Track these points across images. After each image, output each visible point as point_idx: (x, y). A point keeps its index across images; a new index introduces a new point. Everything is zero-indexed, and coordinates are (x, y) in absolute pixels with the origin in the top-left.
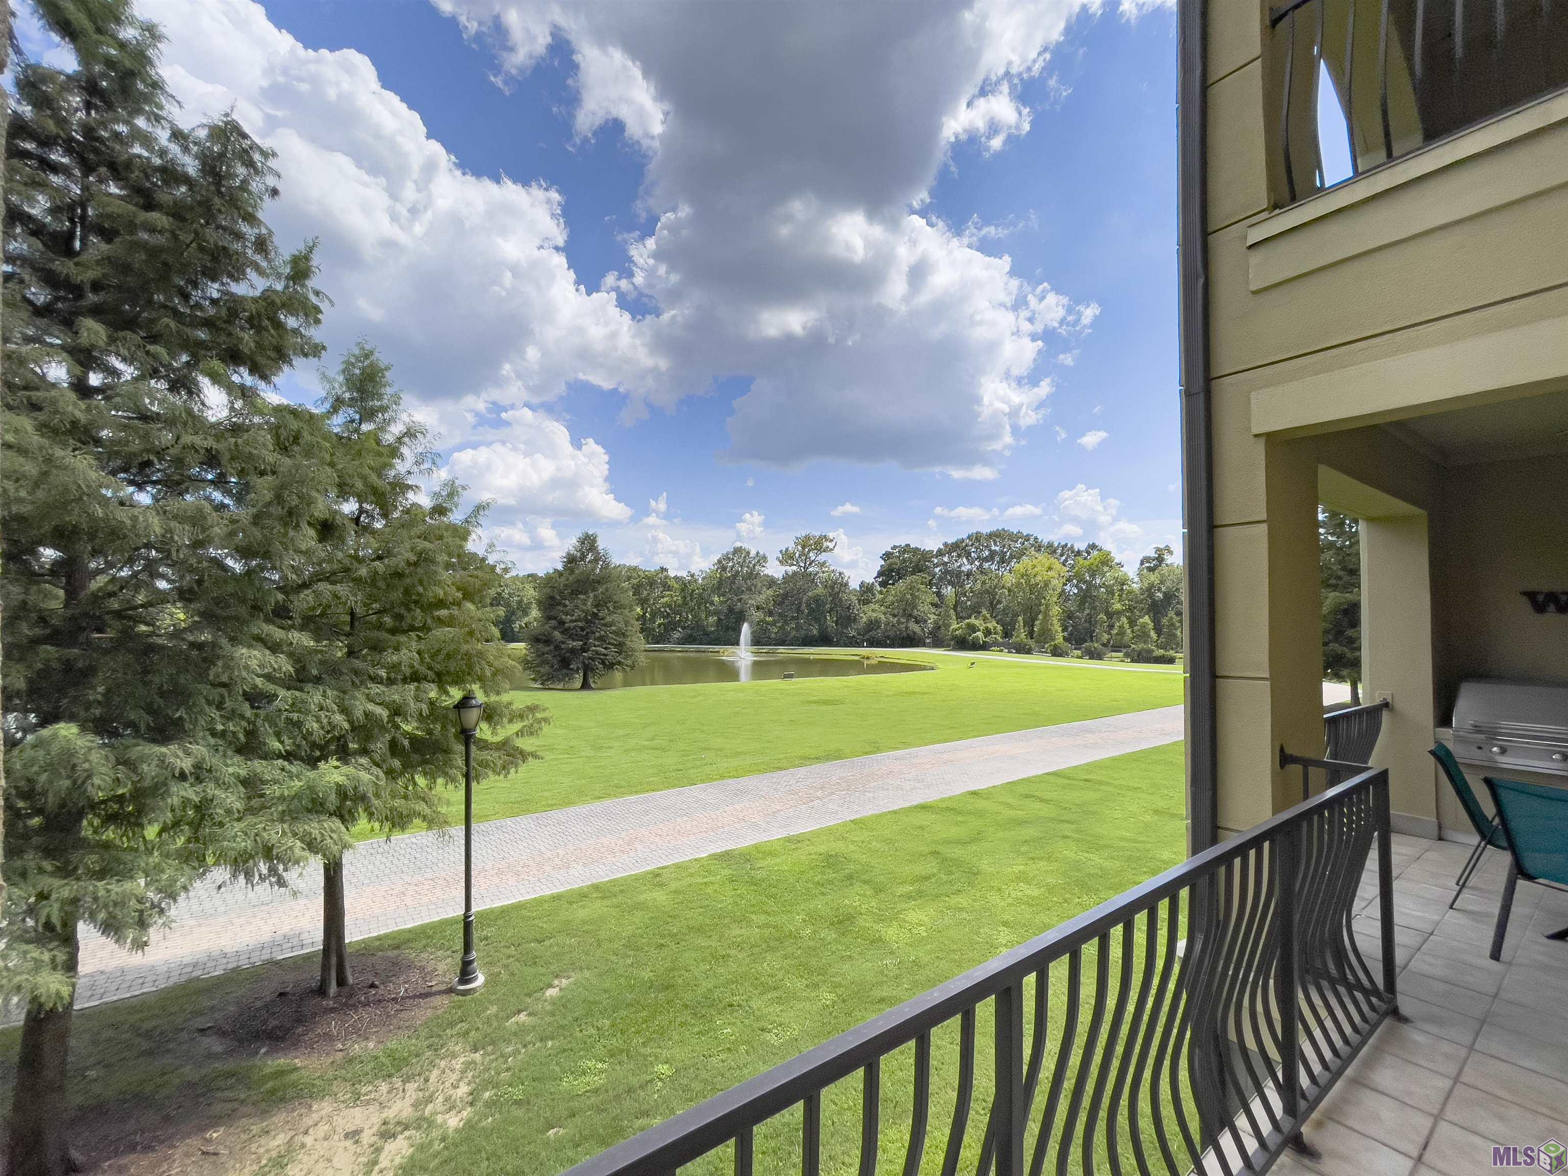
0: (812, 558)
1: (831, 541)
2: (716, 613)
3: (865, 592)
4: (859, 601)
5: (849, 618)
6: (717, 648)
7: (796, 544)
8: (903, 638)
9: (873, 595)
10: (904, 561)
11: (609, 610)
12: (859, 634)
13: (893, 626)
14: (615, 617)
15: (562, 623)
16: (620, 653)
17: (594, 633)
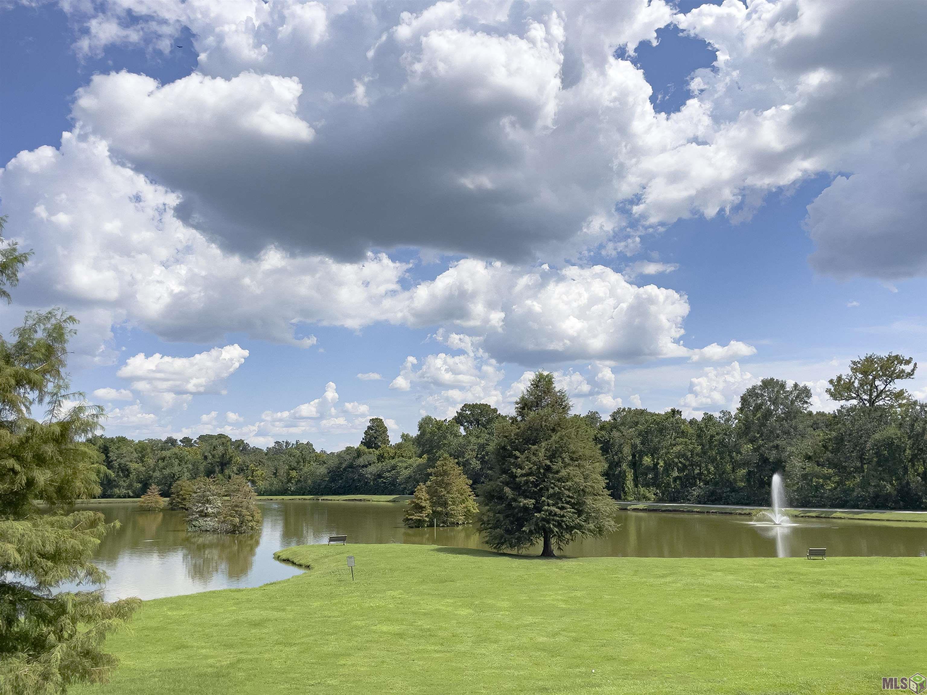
0: (881, 388)
1: (908, 362)
2: (746, 464)
6: (747, 509)
7: (853, 370)
11: (564, 462)
14: (571, 470)
15: (513, 477)
16: (579, 515)
17: (547, 490)
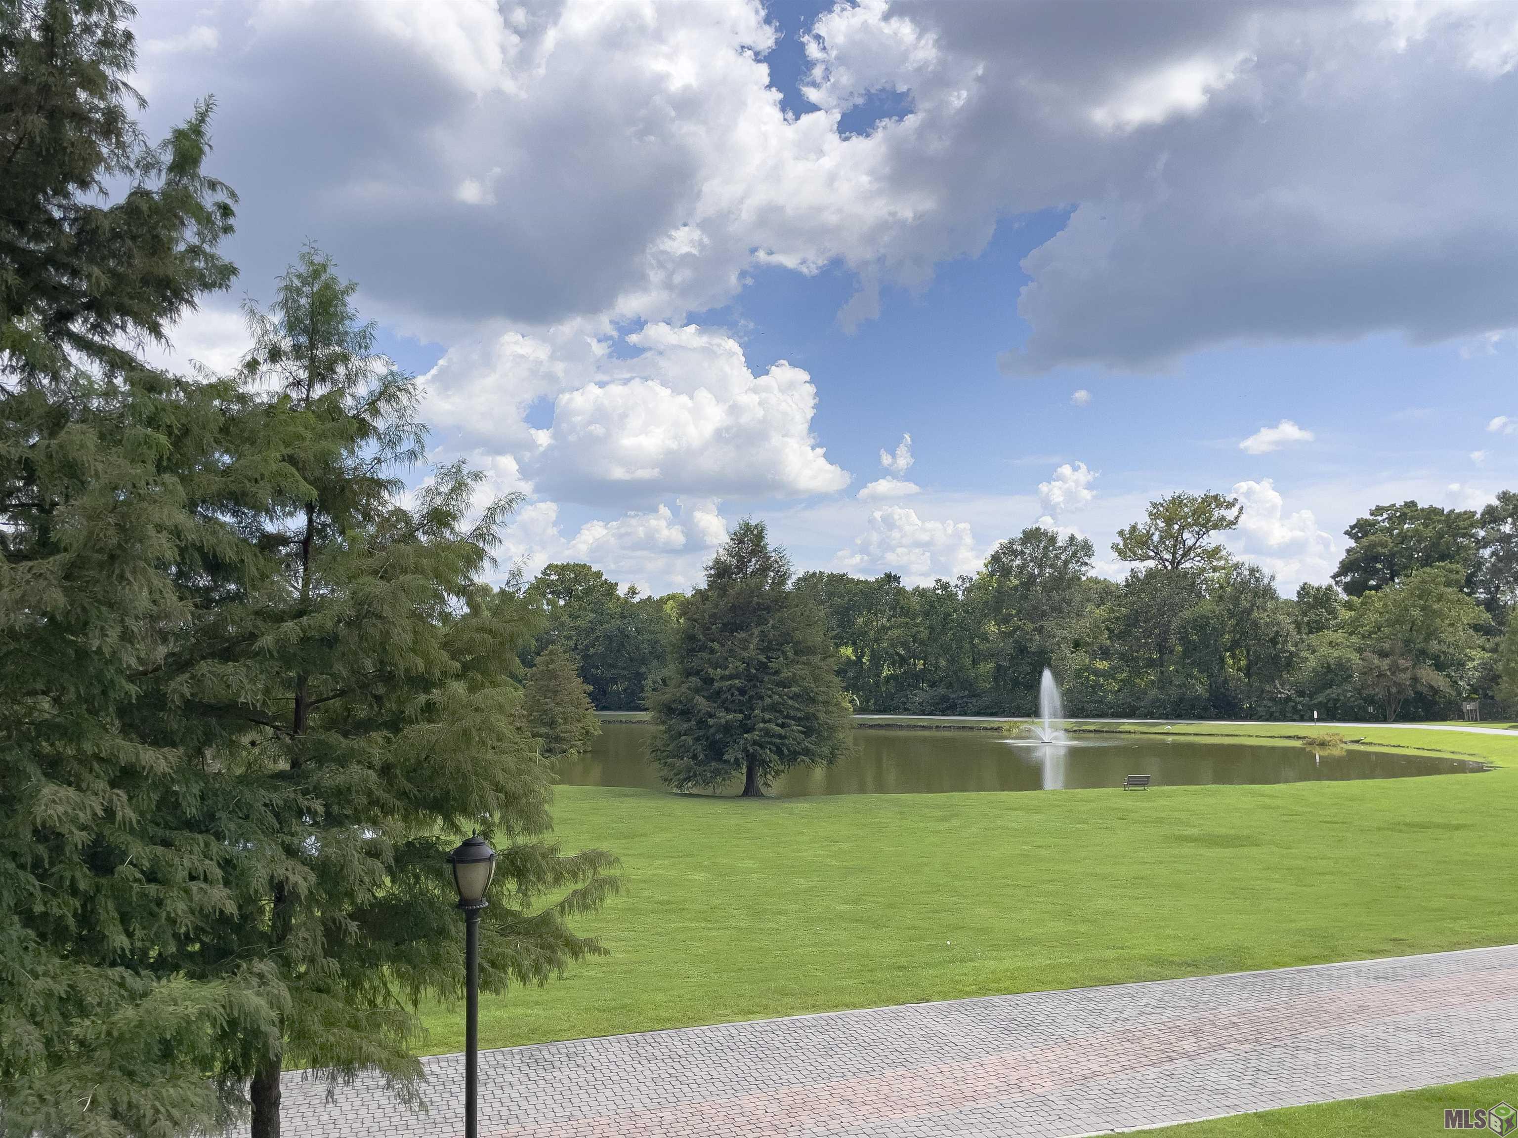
0: (1190, 543)
1: (1230, 505)
2: (992, 655)
3: (1311, 607)
4: (1298, 626)
5: (1275, 659)
6: (995, 721)
7: (1153, 516)
8: (1406, 701)
9: (1332, 612)
10: (1404, 537)
11: (786, 658)
12: (1301, 694)
13: (1381, 675)
14: (798, 670)
15: (709, 681)
16: (808, 732)
17: (762, 698)
